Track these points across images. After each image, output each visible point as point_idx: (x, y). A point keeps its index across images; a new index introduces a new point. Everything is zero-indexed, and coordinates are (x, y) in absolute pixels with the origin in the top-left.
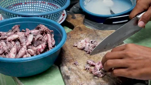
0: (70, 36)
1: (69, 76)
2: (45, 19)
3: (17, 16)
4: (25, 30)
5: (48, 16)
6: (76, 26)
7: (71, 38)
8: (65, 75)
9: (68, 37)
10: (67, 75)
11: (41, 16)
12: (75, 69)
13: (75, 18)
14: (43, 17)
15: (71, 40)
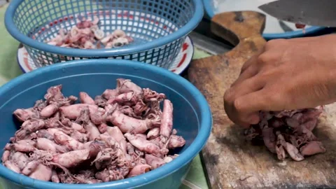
0: (227, 62)
1: (218, 156)
2: (134, 63)
3: (68, 58)
4: (78, 96)
5: (141, 55)
6: (243, 39)
7: (230, 66)
8: (208, 154)
9: (222, 64)
10: (212, 153)
11: (123, 58)
12: (232, 140)
13: (243, 20)
14: (129, 57)
15: (229, 72)
